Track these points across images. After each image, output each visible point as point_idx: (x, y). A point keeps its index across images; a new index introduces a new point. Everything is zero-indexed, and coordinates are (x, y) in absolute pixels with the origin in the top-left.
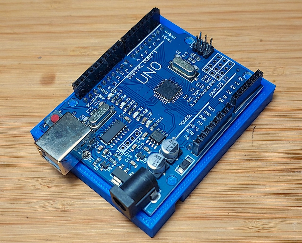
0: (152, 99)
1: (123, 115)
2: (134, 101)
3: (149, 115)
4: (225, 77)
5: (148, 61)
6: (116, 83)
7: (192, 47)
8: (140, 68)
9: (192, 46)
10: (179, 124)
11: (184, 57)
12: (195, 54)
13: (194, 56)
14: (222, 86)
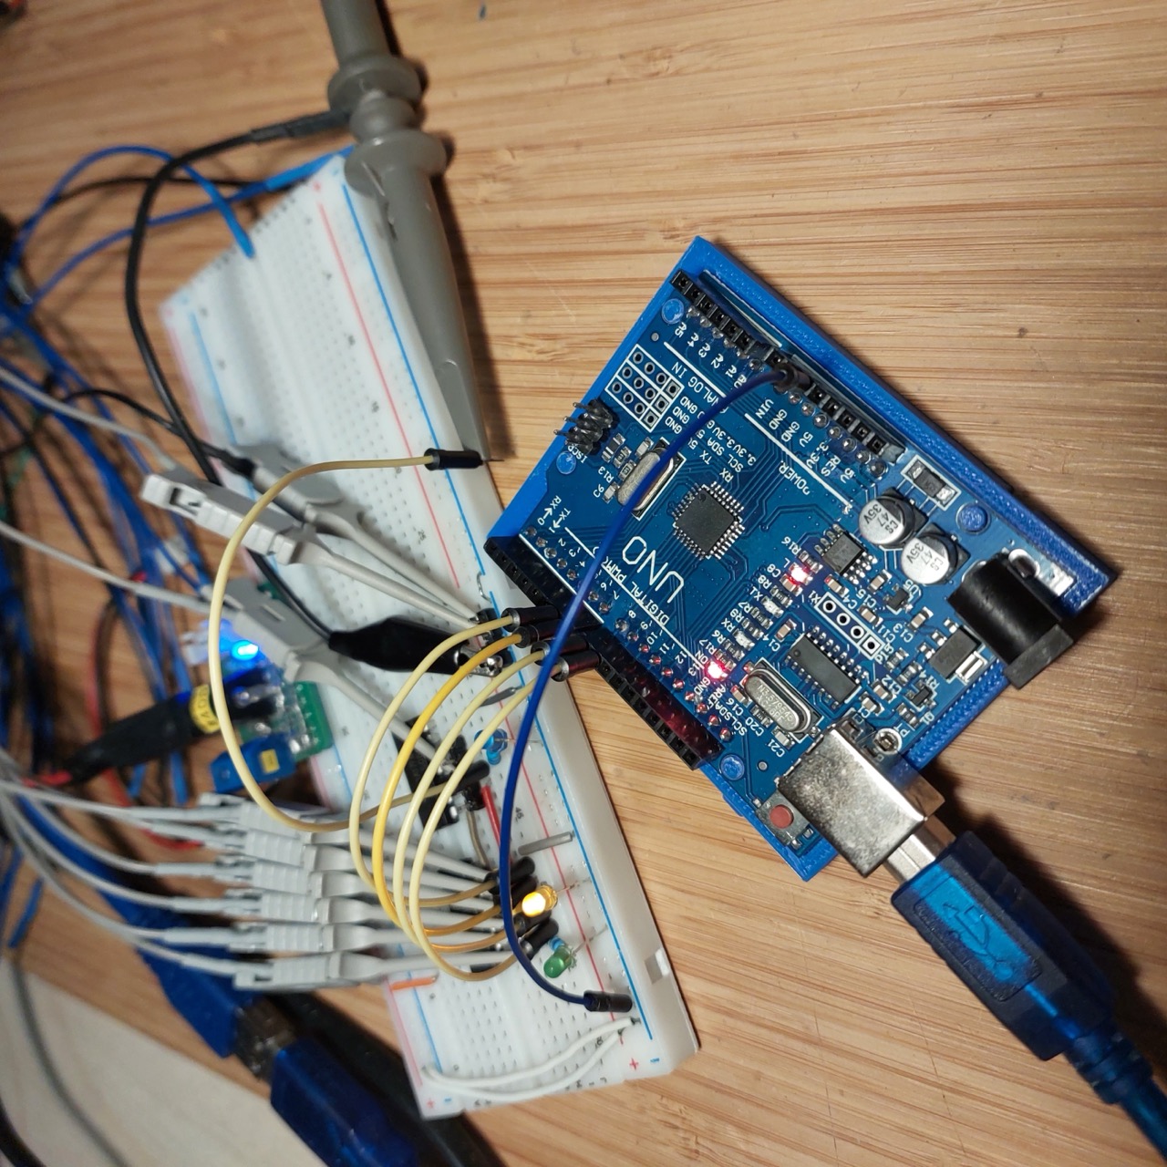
0: (730, 563)
1: (774, 641)
2: (733, 611)
3: (776, 572)
4: (673, 373)
5: (619, 571)
6: (681, 655)
7: (586, 457)
8: (639, 591)
9: (583, 457)
10: (807, 494)
11: (612, 478)
12: (607, 448)
13: (612, 453)
14: (700, 379)
